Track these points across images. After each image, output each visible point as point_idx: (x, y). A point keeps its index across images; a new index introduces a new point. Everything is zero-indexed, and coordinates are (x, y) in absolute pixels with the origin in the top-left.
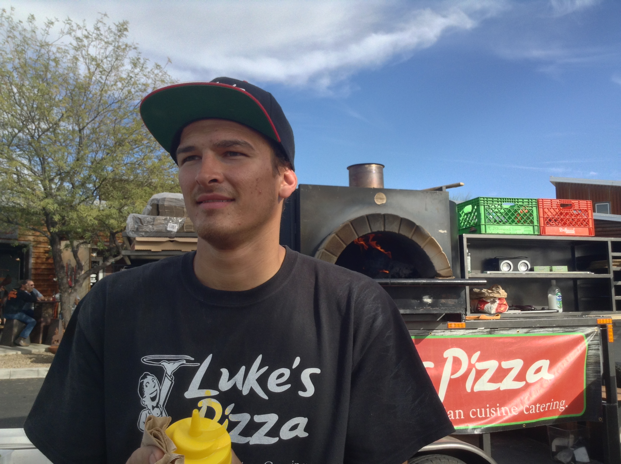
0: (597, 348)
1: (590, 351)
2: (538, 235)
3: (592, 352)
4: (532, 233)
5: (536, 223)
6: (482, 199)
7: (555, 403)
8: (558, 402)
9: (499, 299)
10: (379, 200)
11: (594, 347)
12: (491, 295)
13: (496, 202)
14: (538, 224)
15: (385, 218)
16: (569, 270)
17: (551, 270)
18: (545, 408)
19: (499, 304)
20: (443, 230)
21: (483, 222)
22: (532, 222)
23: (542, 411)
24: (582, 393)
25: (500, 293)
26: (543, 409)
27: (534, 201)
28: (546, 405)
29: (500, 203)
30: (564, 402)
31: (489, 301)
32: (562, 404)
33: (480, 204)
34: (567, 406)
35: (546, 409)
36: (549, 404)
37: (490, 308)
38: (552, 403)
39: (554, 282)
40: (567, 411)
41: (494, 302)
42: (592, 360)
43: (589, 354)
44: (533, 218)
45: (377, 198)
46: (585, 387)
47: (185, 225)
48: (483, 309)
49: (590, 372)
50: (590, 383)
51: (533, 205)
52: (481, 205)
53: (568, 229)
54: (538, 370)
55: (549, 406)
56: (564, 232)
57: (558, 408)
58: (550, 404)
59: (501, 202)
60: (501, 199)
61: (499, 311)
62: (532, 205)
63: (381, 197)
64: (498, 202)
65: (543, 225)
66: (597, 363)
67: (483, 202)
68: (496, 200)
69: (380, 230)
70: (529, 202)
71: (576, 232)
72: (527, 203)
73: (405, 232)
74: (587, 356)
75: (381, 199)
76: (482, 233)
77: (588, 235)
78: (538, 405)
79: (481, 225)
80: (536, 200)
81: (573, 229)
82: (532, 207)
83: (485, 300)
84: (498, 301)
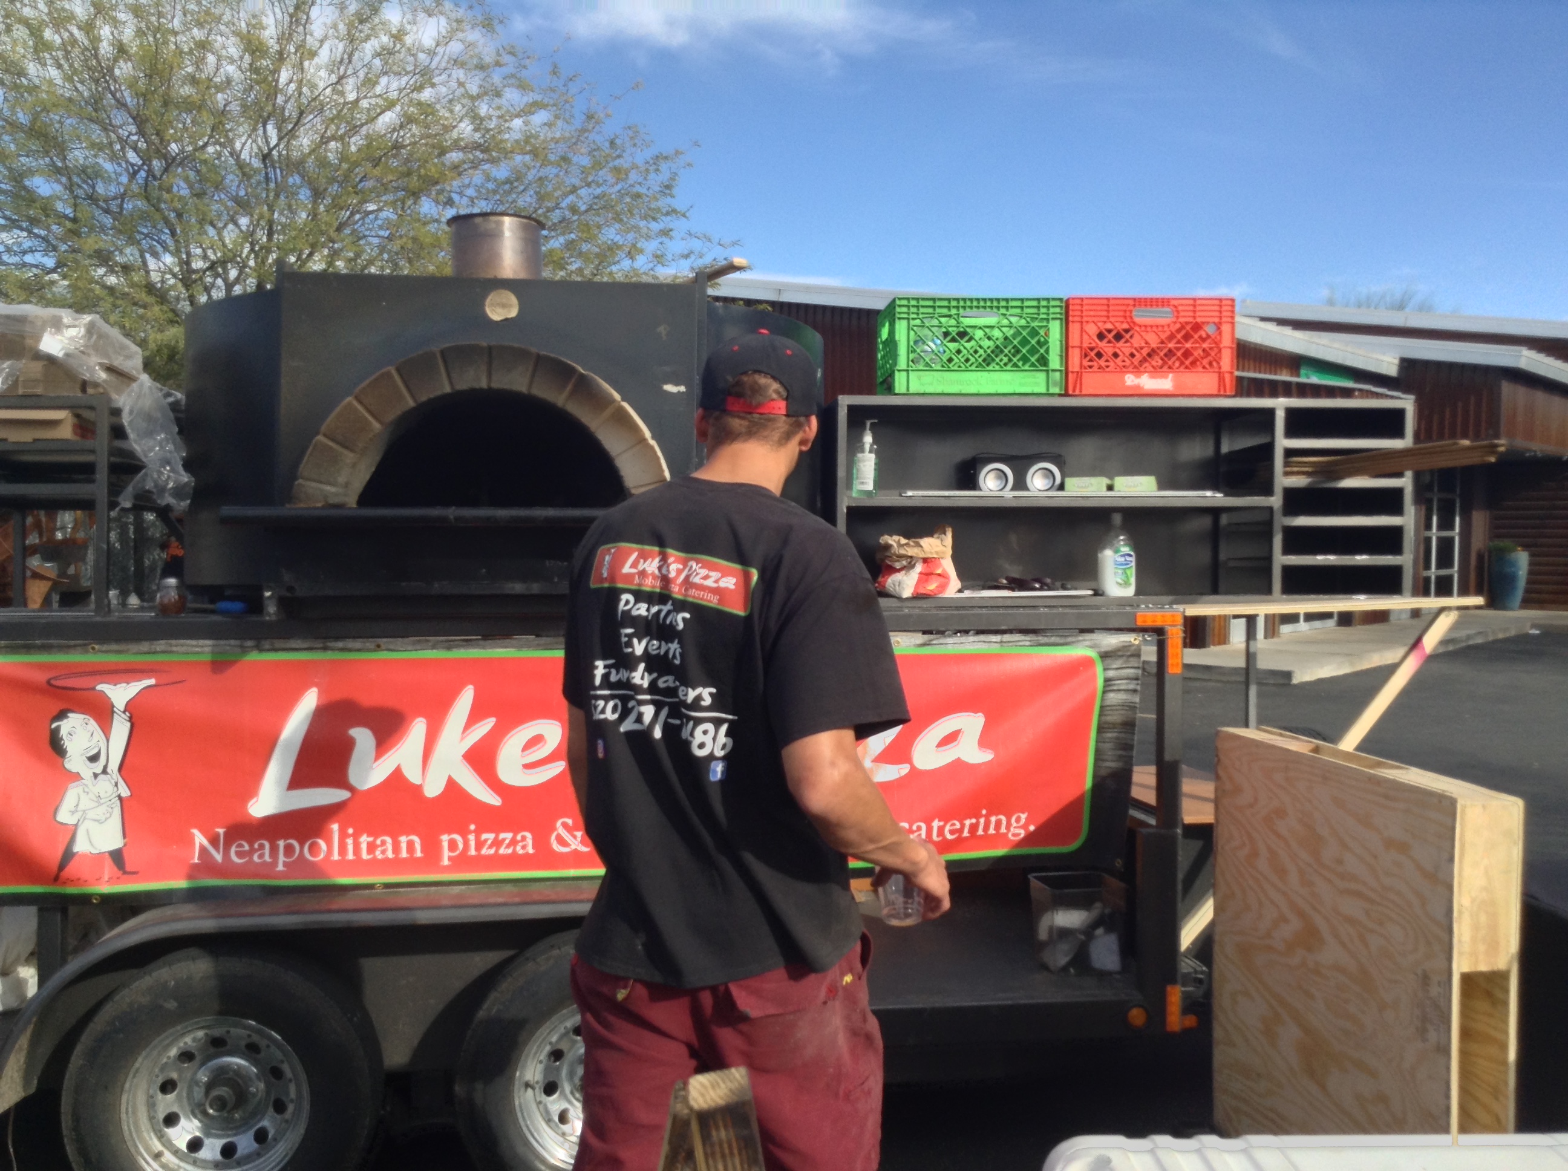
0: (1131, 687)
1: (1111, 695)
2: (1060, 395)
3: (1114, 698)
4: (1043, 390)
5: (1055, 362)
6: (905, 302)
7: (993, 819)
8: (1003, 818)
9: (925, 561)
10: (499, 310)
11: (1123, 684)
12: (902, 552)
13: (945, 311)
14: (1061, 366)
15: (491, 355)
16: (1162, 486)
17: (1110, 488)
18: (961, 830)
19: (921, 573)
20: (677, 384)
21: (902, 362)
22: (1043, 361)
23: (949, 837)
24: (1079, 800)
25: (921, 546)
26: (952, 832)
27: (1058, 303)
28: (963, 826)
29: (954, 311)
30: (1023, 816)
31: (898, 565)
32: (1018, 820)
33: (898, 315)
34: (1032, 828)
35: (966, 834)
36: (974, 821)
37: (900, 583)
38: (982, 820)
39: (1117, 519)
40: (1029, 839)
41: (910, 566)
42: (1115, 717)
43: (1108, 703)
44: (1047, 351)
45: (492, 305)
46: (1089, 783)
47: (21, 379)
48: (884, 587)
49: (1108, 746)
50: (1103, 773)
51: (1051, 316)
52: (899, 318)
53: (1152, 377)
54: (951, 738)
55: (974, 828)
56: (1138, 387)
57: (1003, 830)
58: (978, 823)
59: (957, 308)
60: (958, 300)
61: (921, 591)
62: (1048, 314)
63: (504, 301)
64: (949, 308)
65: (1077, 369)
66: (1129, 725)
67: (905, 310)
68: (945, 303)
69: (476, 385)
70: (1038, 307)
71: (1176, 386)
72: (1035, 311)
73: (546, 392)
74: (1102, 707)
75: (504, 306)
76: (897, 391)
77: (1216, 392)
78: (936, 824)
79: (897, 374)
80: (1061, 300)
81: (1166, 378)
82: (1047, 320)
83: (889, 563)
84: (919, 568)
